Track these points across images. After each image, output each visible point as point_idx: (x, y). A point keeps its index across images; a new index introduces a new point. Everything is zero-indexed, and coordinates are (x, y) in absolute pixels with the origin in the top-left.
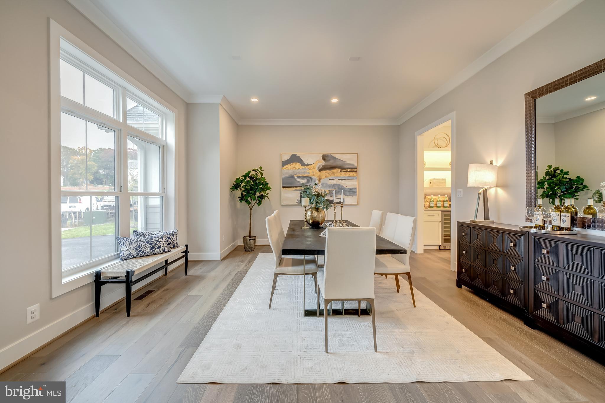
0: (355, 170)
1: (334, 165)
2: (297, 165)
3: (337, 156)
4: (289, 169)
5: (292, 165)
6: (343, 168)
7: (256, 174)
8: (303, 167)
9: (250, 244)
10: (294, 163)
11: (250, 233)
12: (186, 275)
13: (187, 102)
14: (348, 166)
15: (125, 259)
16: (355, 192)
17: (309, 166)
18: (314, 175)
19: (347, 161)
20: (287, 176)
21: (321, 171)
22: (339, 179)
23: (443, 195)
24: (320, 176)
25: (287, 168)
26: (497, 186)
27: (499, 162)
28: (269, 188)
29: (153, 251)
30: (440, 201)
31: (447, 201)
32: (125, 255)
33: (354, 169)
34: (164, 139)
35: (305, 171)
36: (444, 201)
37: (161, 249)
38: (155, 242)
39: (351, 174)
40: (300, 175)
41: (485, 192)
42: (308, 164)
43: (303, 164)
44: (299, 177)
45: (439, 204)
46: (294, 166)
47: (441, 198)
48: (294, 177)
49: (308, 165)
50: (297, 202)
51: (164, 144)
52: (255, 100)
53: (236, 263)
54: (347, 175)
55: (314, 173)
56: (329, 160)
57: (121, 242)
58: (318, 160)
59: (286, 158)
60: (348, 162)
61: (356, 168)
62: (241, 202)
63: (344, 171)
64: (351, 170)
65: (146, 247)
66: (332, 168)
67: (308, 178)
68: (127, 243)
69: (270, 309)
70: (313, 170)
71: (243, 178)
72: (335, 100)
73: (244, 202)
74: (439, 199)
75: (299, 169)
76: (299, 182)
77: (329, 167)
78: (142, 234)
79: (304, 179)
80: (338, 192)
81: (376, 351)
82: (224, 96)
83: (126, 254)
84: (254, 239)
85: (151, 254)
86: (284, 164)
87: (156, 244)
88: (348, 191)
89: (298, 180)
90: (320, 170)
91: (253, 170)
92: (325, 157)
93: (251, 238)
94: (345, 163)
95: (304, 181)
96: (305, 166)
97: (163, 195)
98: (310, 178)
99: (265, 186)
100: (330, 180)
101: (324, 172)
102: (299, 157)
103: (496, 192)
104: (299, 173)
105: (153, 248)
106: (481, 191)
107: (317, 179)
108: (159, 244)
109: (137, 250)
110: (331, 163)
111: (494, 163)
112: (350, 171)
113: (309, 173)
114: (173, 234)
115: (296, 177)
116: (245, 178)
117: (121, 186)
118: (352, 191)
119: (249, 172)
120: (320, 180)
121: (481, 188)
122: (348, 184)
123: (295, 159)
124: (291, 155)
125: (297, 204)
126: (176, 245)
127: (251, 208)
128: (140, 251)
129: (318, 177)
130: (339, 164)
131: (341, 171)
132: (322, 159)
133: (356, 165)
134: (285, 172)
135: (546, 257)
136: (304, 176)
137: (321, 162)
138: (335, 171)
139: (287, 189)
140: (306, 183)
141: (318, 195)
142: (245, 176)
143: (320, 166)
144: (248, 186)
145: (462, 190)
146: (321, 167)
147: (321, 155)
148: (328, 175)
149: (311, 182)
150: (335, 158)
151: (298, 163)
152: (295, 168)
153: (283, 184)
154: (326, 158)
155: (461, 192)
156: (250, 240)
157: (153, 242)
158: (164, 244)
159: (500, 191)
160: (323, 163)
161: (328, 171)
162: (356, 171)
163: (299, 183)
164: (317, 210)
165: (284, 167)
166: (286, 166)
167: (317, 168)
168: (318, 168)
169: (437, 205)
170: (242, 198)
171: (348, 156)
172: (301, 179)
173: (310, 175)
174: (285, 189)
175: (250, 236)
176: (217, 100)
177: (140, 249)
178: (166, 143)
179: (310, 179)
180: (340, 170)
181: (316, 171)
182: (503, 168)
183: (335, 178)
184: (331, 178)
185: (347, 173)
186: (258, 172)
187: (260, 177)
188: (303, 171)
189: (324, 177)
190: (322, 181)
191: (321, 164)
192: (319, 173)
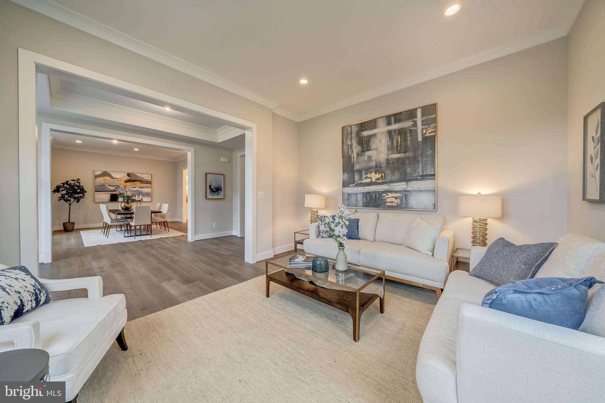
0: (150, 183)
1: (136, 179)
2: (108, 178)
3: (137, 175)
4: (100, 180)
5: (103, 178)
6: (142, 181)
7: (75, 183)
8: (112, 180)
9: (69, 227)
10: (105, 177)
11: (69, 220)
14: (145, 181)
16: (150, 195)
18: (121, 185)
19: (145, 178)
20: (100, 184)
22: (139, 188)
24: (125, 185)
28: (86, 192)
33: (149, 182)
35: (114, 182)
39: (147, 185)
43: (112, 177)
44: (109, 185)
46: (105, 179)
49: (116, 178)
50: (108, 201)
52: (79, 142)
54: (144, 186)
56: (132, 177)
58: (124, 176)
59: (98, 173)
61: (151, 182)
62: (59, 201)
63: (143, 183)
66: (134, 181)
67: (116, 186)
70: (120, 182)
71: (62, 185)
73: (62, 201)
75: (109, 180)
77: (132, 180)
79: (113, 187)
80: (139, 195)
84: (74, 225)
86: (96, 177)
88: (146, 194)
89: (109, 187)
90: (126, 182)
91: (71, 180)
92: (128, 175)
93: (71, 224)
94: (143, 178)
95: (112, 188)
96: (114, 179)
98: (118, 186)
99: (83, 191)
100: (132, 188)
101: (129, 183)
102: (109, 173)
104: (109, 183)
107: (123, 187)
112: (146, 183)
113: (117, 183)
115: (106, 185)
116: (64, 185)
118: (147, 195)
119: (69, 181)
120: (125, 187)
122: (145, 190)
123: (105, 174)
124: (102, 172)
127: (70, 205)
130: (139, 179)
133: (150, 180)
134: (98, 182)
136: (114, 185)
137: (127, 177)
138: (136, 183)
139: (99, 192)
140: (114, 189)
141: (128, 197)
142: (64, 184)
143: (125, 179)
144: (70, 190)
147: (127, 173)
148: (131, 185)
152: (106, 180)
153: (96, 189)
154: (130, 175)
160: (128, 178)
161: (131, 183)
162: (151, 184)
163: (109, 189)
164: (128, 203)
166: (98, 179)
167: (123, 181)
168: (124, 181)
170: (63, 197)
171: (145, 175)
174: (97, 192)
175: (69, 223)
179: (118, 187)
180: (140, 182)
181: (122, 182)
183: (137, 187)
184: (133, 186)
185: (145, 184)
186: (76, 182)
187: (78, 184)
188: (112, 182)
189: (128, 186)
190: (127, 188)
191: (126, 178)
192: (125, 184)
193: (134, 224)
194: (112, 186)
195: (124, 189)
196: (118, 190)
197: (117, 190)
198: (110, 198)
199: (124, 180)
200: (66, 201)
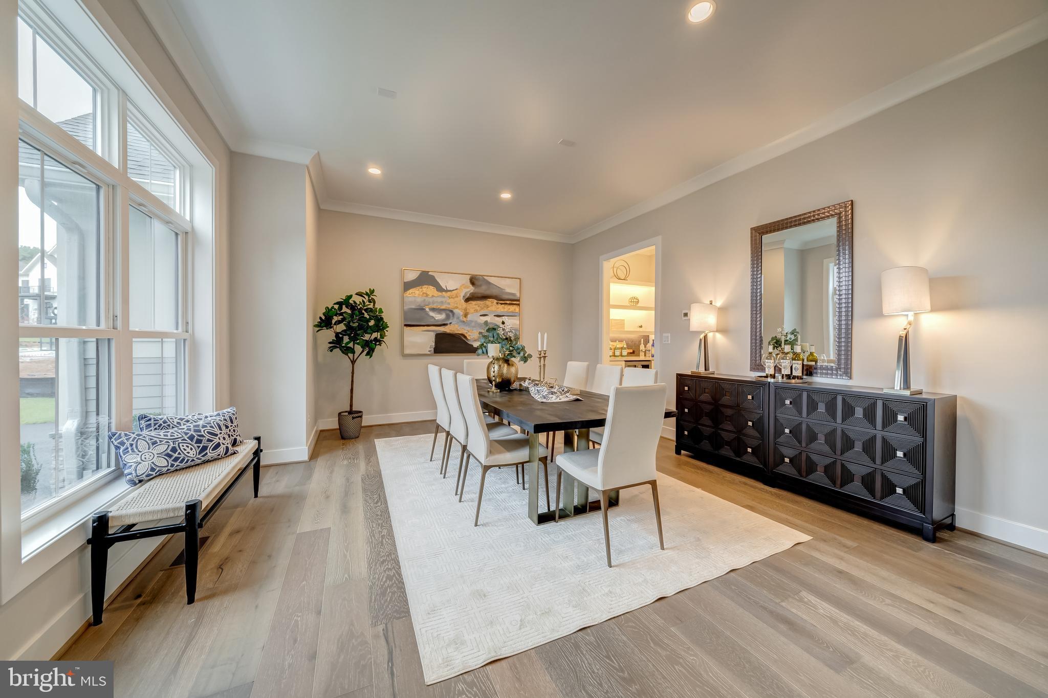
0: (517, 303)
1: (488, 293)
2: (430, 290)
3: (492, 280)
4: (416, 296)
5: (421, 290)
6: (500, 299)
7: (363, 301)
8: (440, 294)
9: (351, 424)
10: (425, 286)
11: (351, 406)
12: (256, 496)
13: (233, 148)
14: (507, 297)
15: (140, 481)
17: (449, 293)
18: (457, 308)
19: (506, 289)
20: (413, 307)
21: (469, 301)
22: (494, 316)
23: (621, 341)
24: (466, 309)
25: (412, 293)
26: (717, 331)
27: (719, 303)
28: (386, 327)
29: (203, 456)
30: (618, 349)
31: (625, 349)
32: (139, 472)
33: (514, 301)
34: (188, 218)
35: (443, 300)
36: (622, 348)
37: (221, 450)
38: (208, 436)
39: (512, 308)
40: (434, 306)
41: (705, 337)
42: (448, 289)
43: (440, 289)
44: (433, 310)
45: (618, 353)
46: (425, 291)
47: (619, 345)
48: (424, 309)
49: (447, 291)
50: (429, 351)
51: (189, 229)
52: (375, 171)
53: (345, 462)
54: (506, 310)
55: (458, 305)
56: (480, 286)
57: (123, 443)
58: (463, 285)
59: (411, 276)
60: (508, 290)
61: (519, 300)
62: (331, 351)
63: (502, 304)
64: (511, 302)
65: (188, 450)
66: (485, 297)
67: (448, 312)
68: (142, 445)
69: (476, 525)
70: (456, 299)
71: (336, 307)
72: (506, 196)
73: (337, 351)
74: (618, 346)
75: (433, 296)
76: (433, 317)
77: (479, 295)
78: (161, 422)
79: (441, 314)
81: (663, 548)
82: (318, 152)
83: (143, 469)
84: (361, 417)
85: (199, 461)
86: (408, 286)
87: (209, 440)
89: (432, 314)
90: (467, 300)
91: (357, 294)
92: (473, 281)
93: (355, 415)
94: (504, 291)
95: (440, 317)
96: (444, 293)
97: (186, 336)
98: (452, 311)
99: (380, 326)
100: (481, 316)
101: (474, 304)
102: (433, 277)
103: (714, 337)
104: (433, 303)
105: (205, 448)
106: (702, 336)
107: (462, 313)
108: (216, 440)
109: (170, 456)
110: (483, 290)
111: (713, 304)
112: (510, 304)
113: (449, 304)
114: (230, 417)
115: (427, 309)
116: (340, 308)
117: (115, 317)
119: (351, 297)
120: (466, 315)
121: (701, 332)
123: (425, 279)
124: (419, 273)
125: (429, 353)
126: (238, 438)
127: (353, 362)
128: (176, 459)
129: (464, 311)
130: (494, 292)
131: (497, 303)
132: (469, 283)
133: (518, 295)
134: (410, 299)
135: (788, 408)
136: (442, 308)
137: (468, 288)
138: (489, 302)
139: (412, 328)
140: (444, 320)
141: (509, 340)
142: (340, 304)
143: (466, 294)
144: (354, 323)
145: (669, 335)
146: (468, 295)
147: (469, 277)
148: (479, 309)
149: (451, 318)
150: (489, 283)
151: (431, 287)
152: (427, 295)
153: (405, 319)
154: (476, 282)
155: (668, 337)
156: (353, 418)
157: (202, 436)
158: (224, 438)
159: (719, 336)
160: (471, 289)
161: (479, 302)
162: (519, 305)
163: (433, 320)
164: (507, 361)
165: (408, 292)
166: (411, 291)
167: (462, 297)
168: (464, 296)
169: (614, 353)
170: (337, 343)
171: (507, 281)
172: (436, 313)
173: (450, 307)
174: (409, 328)
175: (350, 412)
176: (304, 158)
177: (176, 455)
178: (193, 228)
179: (451, 314)
180: (495, 301)
181: (460, 300)
182: (722, 310)
183: (489, 313)
184: (483, 312)
185: (506, 306)
186: (367, 297)
187: (371, 306)
188: (440, 300)
189: (472, 311)
190: (470, 317)
191: (468, 290)
192: (464, 305)
193: (604, 483)
194: (439, 311)
195: (465, 319)
196: (451, 323)
197: (448, 322)
198: (434, 344)
199: (462, 294)
200: (347, 350)
